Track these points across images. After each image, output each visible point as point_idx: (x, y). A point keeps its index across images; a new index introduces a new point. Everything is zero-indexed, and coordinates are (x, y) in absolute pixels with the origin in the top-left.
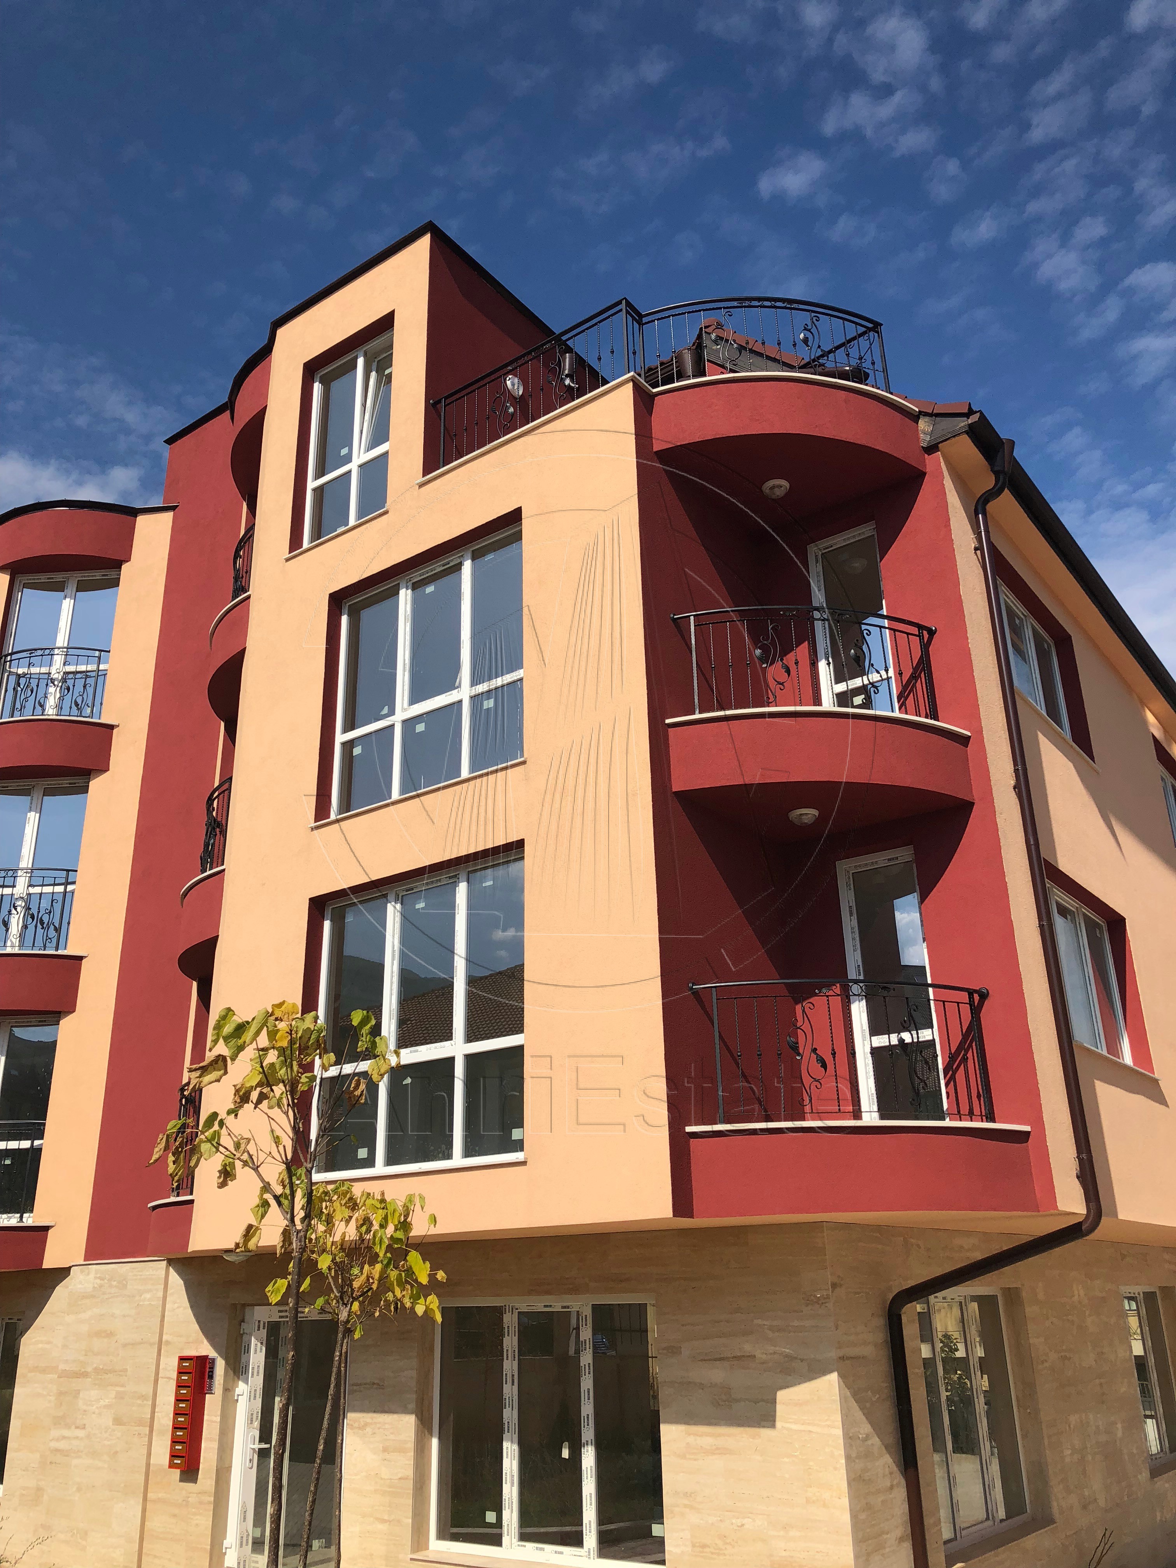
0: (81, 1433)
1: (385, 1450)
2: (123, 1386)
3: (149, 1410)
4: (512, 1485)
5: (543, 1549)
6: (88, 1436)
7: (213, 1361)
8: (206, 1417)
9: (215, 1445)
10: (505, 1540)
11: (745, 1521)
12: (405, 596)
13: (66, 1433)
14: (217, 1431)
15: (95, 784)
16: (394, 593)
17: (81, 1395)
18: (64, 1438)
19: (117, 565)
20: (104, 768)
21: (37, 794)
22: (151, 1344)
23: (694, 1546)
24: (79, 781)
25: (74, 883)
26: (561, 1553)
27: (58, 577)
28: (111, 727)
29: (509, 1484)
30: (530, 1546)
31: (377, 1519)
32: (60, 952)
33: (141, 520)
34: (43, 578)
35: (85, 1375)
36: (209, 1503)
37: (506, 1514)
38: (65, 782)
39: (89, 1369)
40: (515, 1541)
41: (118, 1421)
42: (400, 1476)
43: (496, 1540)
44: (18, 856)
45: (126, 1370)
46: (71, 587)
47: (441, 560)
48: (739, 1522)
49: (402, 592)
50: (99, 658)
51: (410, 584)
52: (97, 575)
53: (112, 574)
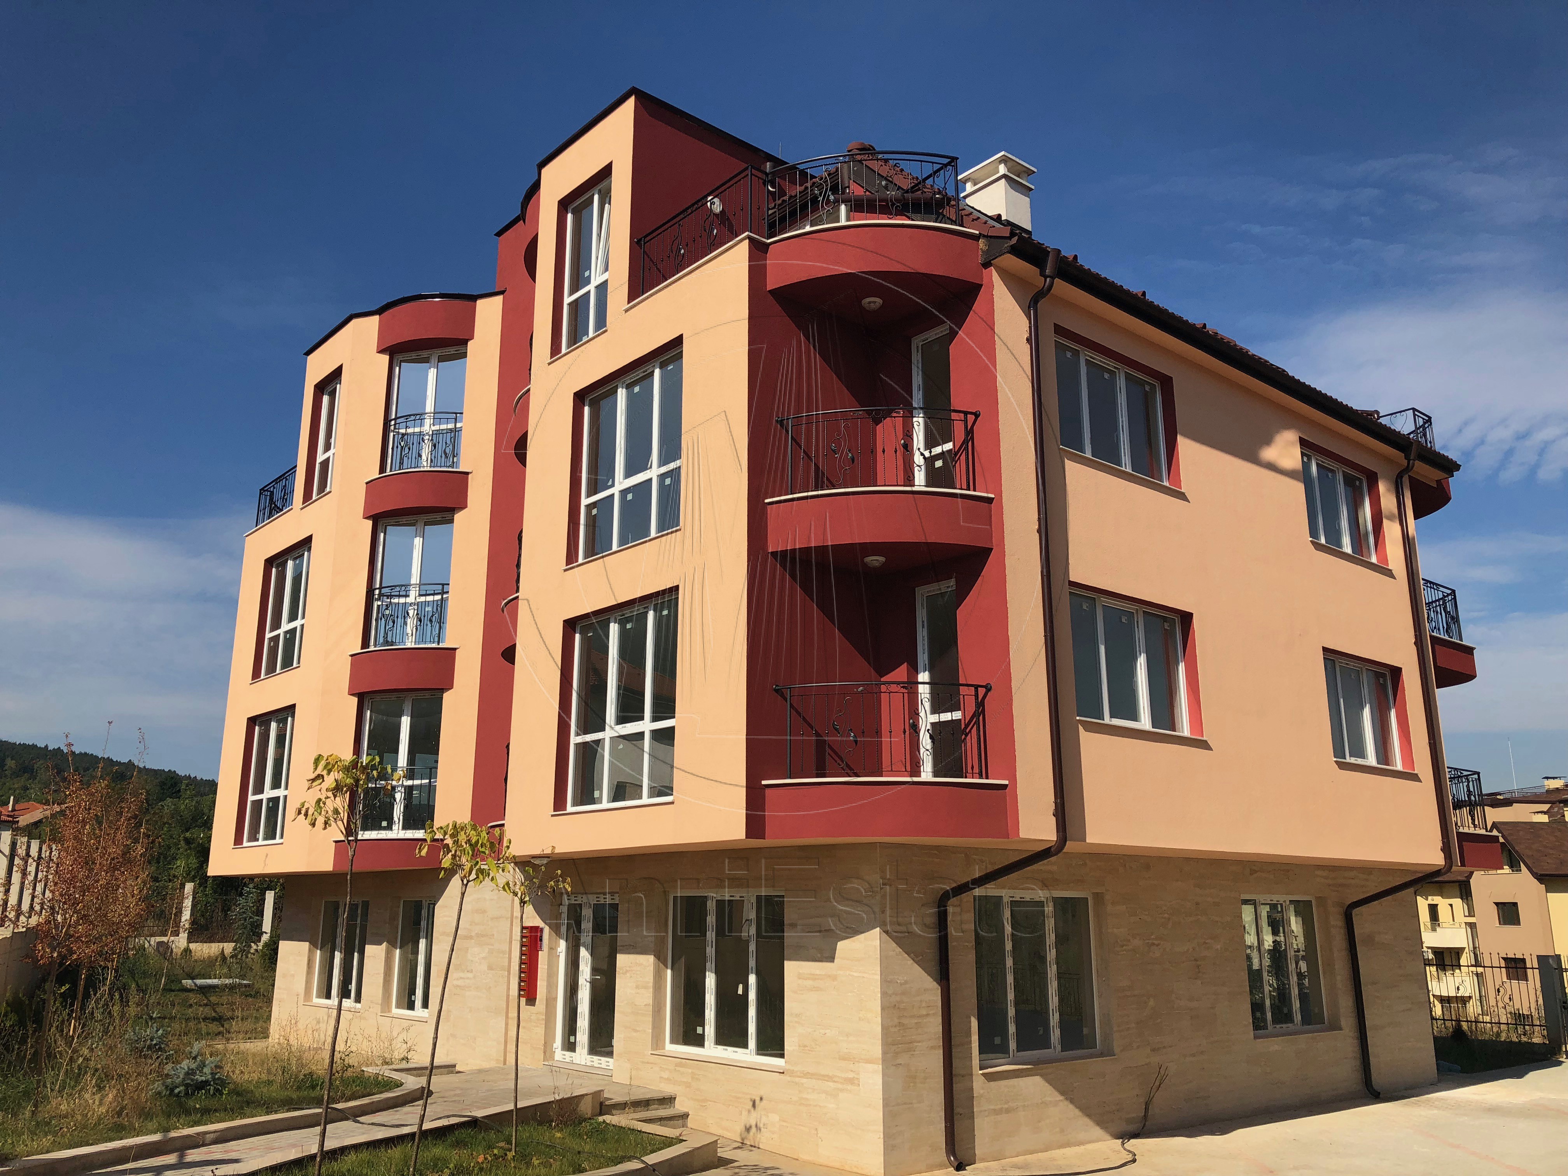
0: (470, 975)
1: (637, 987)
2: (492, 945)
3: (507, 960)
4: (711, 1010)
5: (727, 1050)
6: (474, 977)
7: (542, 930)
8: (539, 966)
9: (545, 983)
10: (706, 1043)
11: (827, 1031)
12: (622, 394)
13: (462, 975)
14: (546, 975)
15: (458, 517)
16: (614, 392)
17: (469, 951)
18: (461, 978)
19: (465, 342)
20: (463, 506)
21: (420, 525)
22: (507, 918)
23: (799, 1046)
24: (447, 515)
25: (447, 592)
26: (736, 1052)
27: (424, 354)
28: (467, 473)
29: (709, 1010)
30: (720, 1047)
31: (633, 1029)
32: (441, 645)
33: (480, 302)
34: (413, 355)
35: (471, 937)
36: (543, 1019)
37: (707, 1027)
38: (438, 516)
39: (473, 934)
40: (712, 1044)
41: (490, 968)
42: (645, 1003)
43: (701, 1044)
44: (409, 575)
45: (493, 935)
46: (434, 360)
47: (642, 368)
48: (823, 1031)
49: (619, 390)
50: (456, 419)
51: (624, 385)
52: (452, 350)
53: (461, 349)
